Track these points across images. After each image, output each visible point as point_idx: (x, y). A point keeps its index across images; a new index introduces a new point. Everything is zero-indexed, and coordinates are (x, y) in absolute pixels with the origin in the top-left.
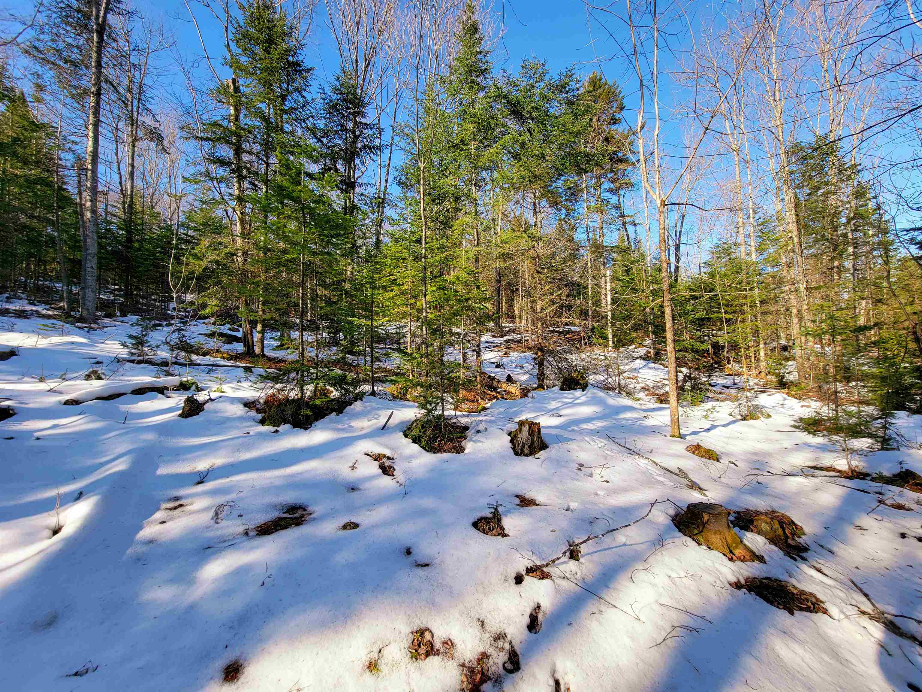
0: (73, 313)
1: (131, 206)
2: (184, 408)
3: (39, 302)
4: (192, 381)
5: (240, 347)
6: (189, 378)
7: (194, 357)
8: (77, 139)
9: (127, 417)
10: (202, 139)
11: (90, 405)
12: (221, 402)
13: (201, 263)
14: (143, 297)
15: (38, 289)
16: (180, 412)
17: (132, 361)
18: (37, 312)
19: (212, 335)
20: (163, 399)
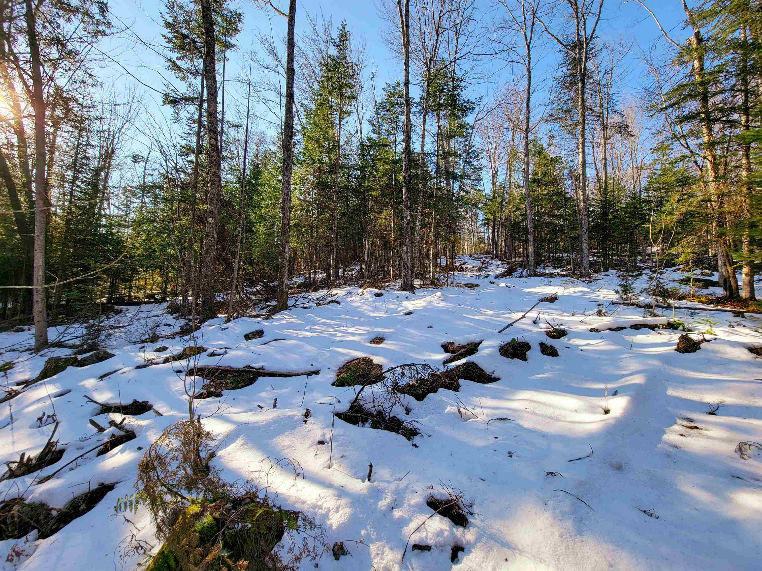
0: (576, 272)
1: (605, 189)
2: (678, 344)
3: (557, 267)
4: (679, 322)
5: (720, 292)
6: (676, 319)
7: (671, 301)
8: (573, 158)
9: (632, 345)
10: (666, 108)
11: (605, 333)
12: (717, 343)
13: (673, 217)
14: (616, 255)
15: (555, 259)
16: (675, 347)
17: (624, 304)
18: (557, 273)
19: (686, 281)
20: (655, 335)
